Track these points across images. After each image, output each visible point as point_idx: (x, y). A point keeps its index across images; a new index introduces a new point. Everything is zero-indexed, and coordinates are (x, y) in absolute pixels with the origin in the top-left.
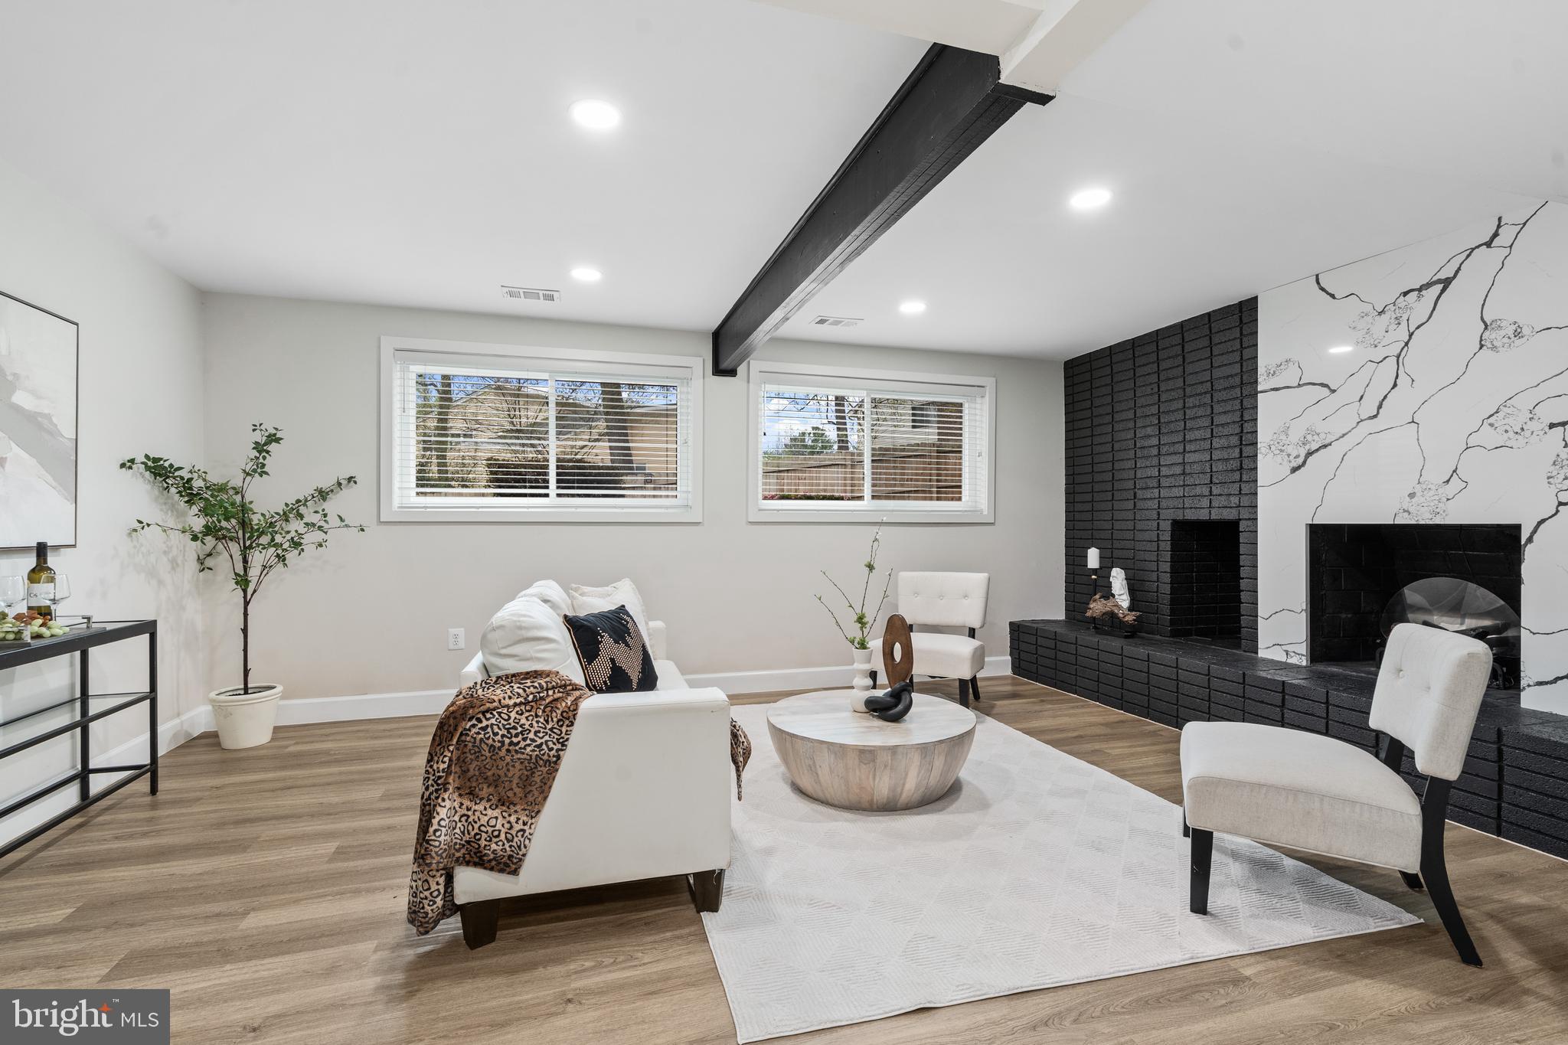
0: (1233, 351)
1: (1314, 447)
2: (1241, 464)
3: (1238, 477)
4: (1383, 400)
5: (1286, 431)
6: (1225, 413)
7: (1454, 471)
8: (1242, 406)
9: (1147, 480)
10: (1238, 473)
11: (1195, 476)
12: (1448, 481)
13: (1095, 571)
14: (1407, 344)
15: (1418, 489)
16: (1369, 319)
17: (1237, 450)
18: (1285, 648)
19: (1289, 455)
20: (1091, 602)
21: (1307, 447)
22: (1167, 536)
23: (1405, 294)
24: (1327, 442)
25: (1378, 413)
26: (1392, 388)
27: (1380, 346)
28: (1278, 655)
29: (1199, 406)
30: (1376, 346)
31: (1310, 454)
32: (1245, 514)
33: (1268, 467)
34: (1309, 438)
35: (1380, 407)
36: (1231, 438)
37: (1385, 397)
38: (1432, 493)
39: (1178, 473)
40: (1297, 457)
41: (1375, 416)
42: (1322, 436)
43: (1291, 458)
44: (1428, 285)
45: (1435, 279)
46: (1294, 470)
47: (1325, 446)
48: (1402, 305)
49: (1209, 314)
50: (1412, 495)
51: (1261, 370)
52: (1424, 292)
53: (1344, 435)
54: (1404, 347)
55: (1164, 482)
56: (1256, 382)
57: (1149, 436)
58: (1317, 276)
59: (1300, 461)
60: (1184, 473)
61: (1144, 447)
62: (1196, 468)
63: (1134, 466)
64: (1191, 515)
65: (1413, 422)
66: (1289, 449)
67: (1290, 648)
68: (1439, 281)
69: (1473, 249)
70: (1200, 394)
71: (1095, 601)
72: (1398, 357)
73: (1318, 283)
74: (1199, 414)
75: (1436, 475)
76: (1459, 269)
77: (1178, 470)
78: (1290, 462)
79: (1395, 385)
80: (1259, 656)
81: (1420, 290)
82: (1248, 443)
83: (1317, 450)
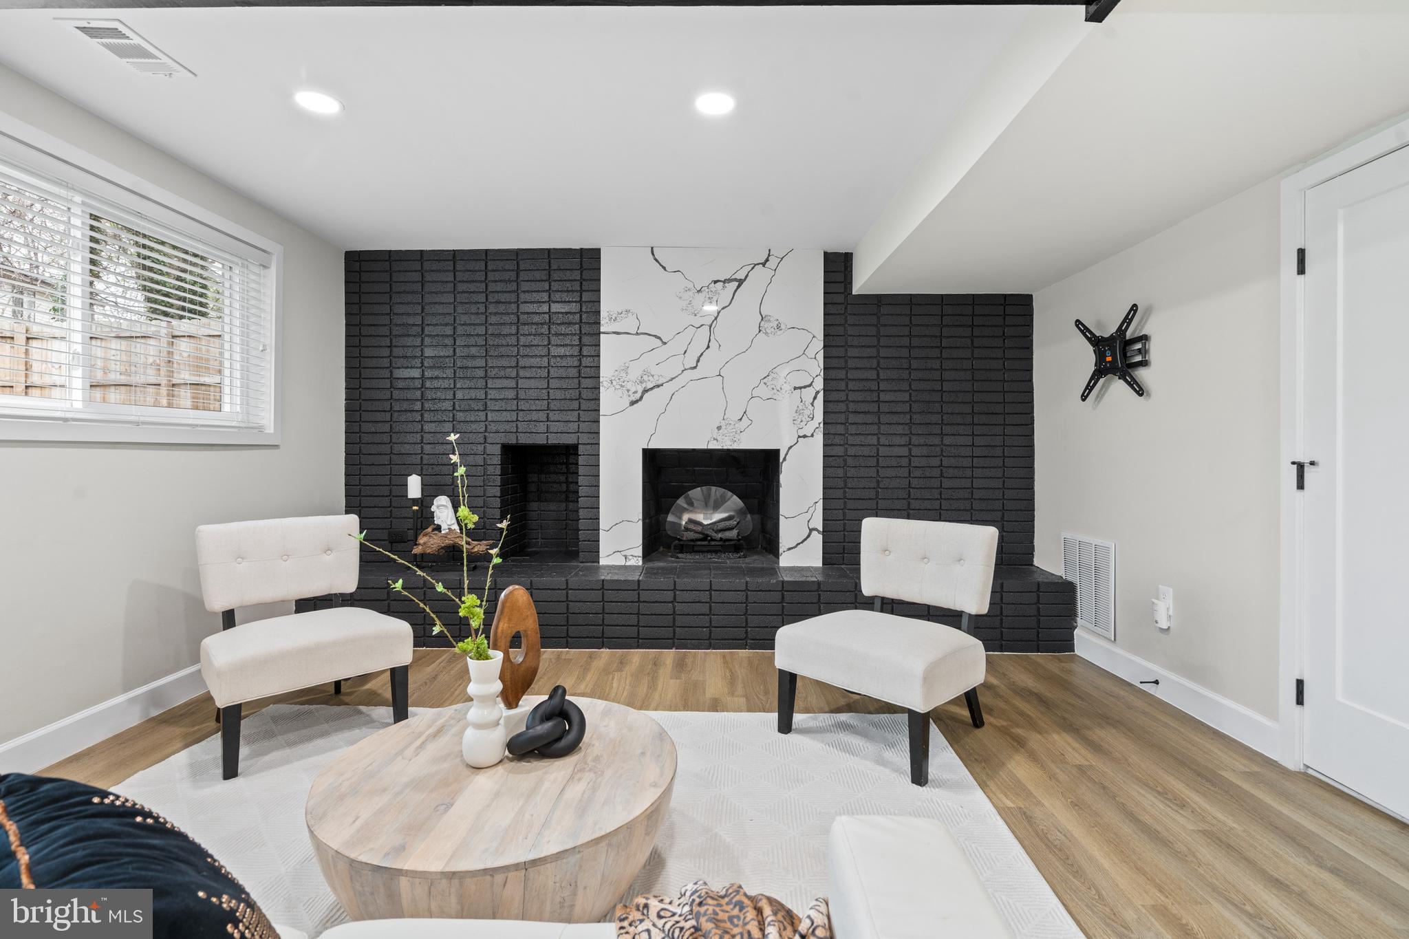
0: (572, 291)
1: (650, 385)
2: (580, 394)
3: (577, 406)
4: (700, 356)
5: (626, 370)
6: (563, 346)
7: (745, 413)
8: (580, 341)
9: (470, 402)
10: (577, 402)
11: (530, 401)
12: (741, 419)
13: (415, 501)
14: (716, 318)
15: (723, 423)
16: (691, 293)
17: (576, 381)
18: (623, 553)
19: (628, 391)
20: (421, 536)
21: (644, 385)
22: (497, 460)
23: (715, 282)
24: (660, 382)
25: (697, 365)
26: (707, 349)
27: (698, 315)
28: (618, 561)
29: (535, 335)
30: (695, 315)
31: (645, 391)
32: (584, 439)
33: (609, 400)
34: (645, 377)
35: (698, 361)
36: (570, 369)
37: (702, 354)
38: (732, 427)
39: (510, 397)
40: (635, 392)
41: (695, 368)
42: (656, 377)
43: (630, 393)
44: (729, 281)
45: (733, 277)
46: (633, 403)
47: (658, 386)
48: (713, 289)
49: (549, 250)
50: (719, 428)
51: (603, 314)
52: (726, 285)
53: (672, 379)
54: (713, 321)
55: (491, 405)
56: (598, 323)
57: (473, 357)
58: (652, 248)
59: (638, 396)
60: (517, 398)
61: (466, 368)
62: (533, 394)
63: (452, 386)
64: (524, 439)
65: (720, 375)
66: (629, 386)
67: (628, 553)
68: (736, 280)
69: (755, 265)
70: (537, 324)
71: (425, 535)
72: (710, 327)
73: (653, 254)
74: (535, 343)
75: (734, 415)
76: (747, 275)
77: (511, 394)
78: (629, 396)
79: (708, 347)
80: (601, 564)
81: (724, 282)
82: (586, 376)
83: (652, 389)
